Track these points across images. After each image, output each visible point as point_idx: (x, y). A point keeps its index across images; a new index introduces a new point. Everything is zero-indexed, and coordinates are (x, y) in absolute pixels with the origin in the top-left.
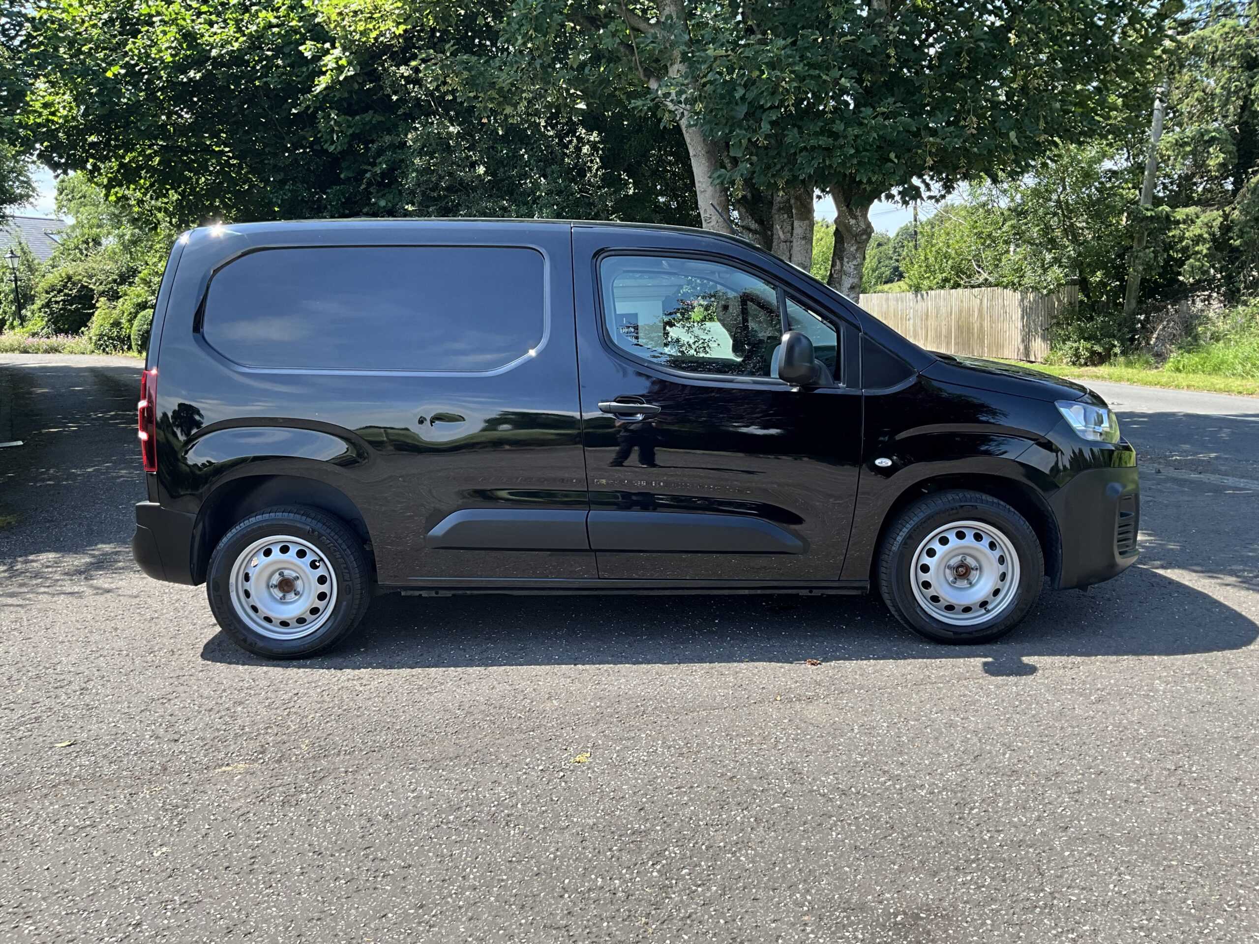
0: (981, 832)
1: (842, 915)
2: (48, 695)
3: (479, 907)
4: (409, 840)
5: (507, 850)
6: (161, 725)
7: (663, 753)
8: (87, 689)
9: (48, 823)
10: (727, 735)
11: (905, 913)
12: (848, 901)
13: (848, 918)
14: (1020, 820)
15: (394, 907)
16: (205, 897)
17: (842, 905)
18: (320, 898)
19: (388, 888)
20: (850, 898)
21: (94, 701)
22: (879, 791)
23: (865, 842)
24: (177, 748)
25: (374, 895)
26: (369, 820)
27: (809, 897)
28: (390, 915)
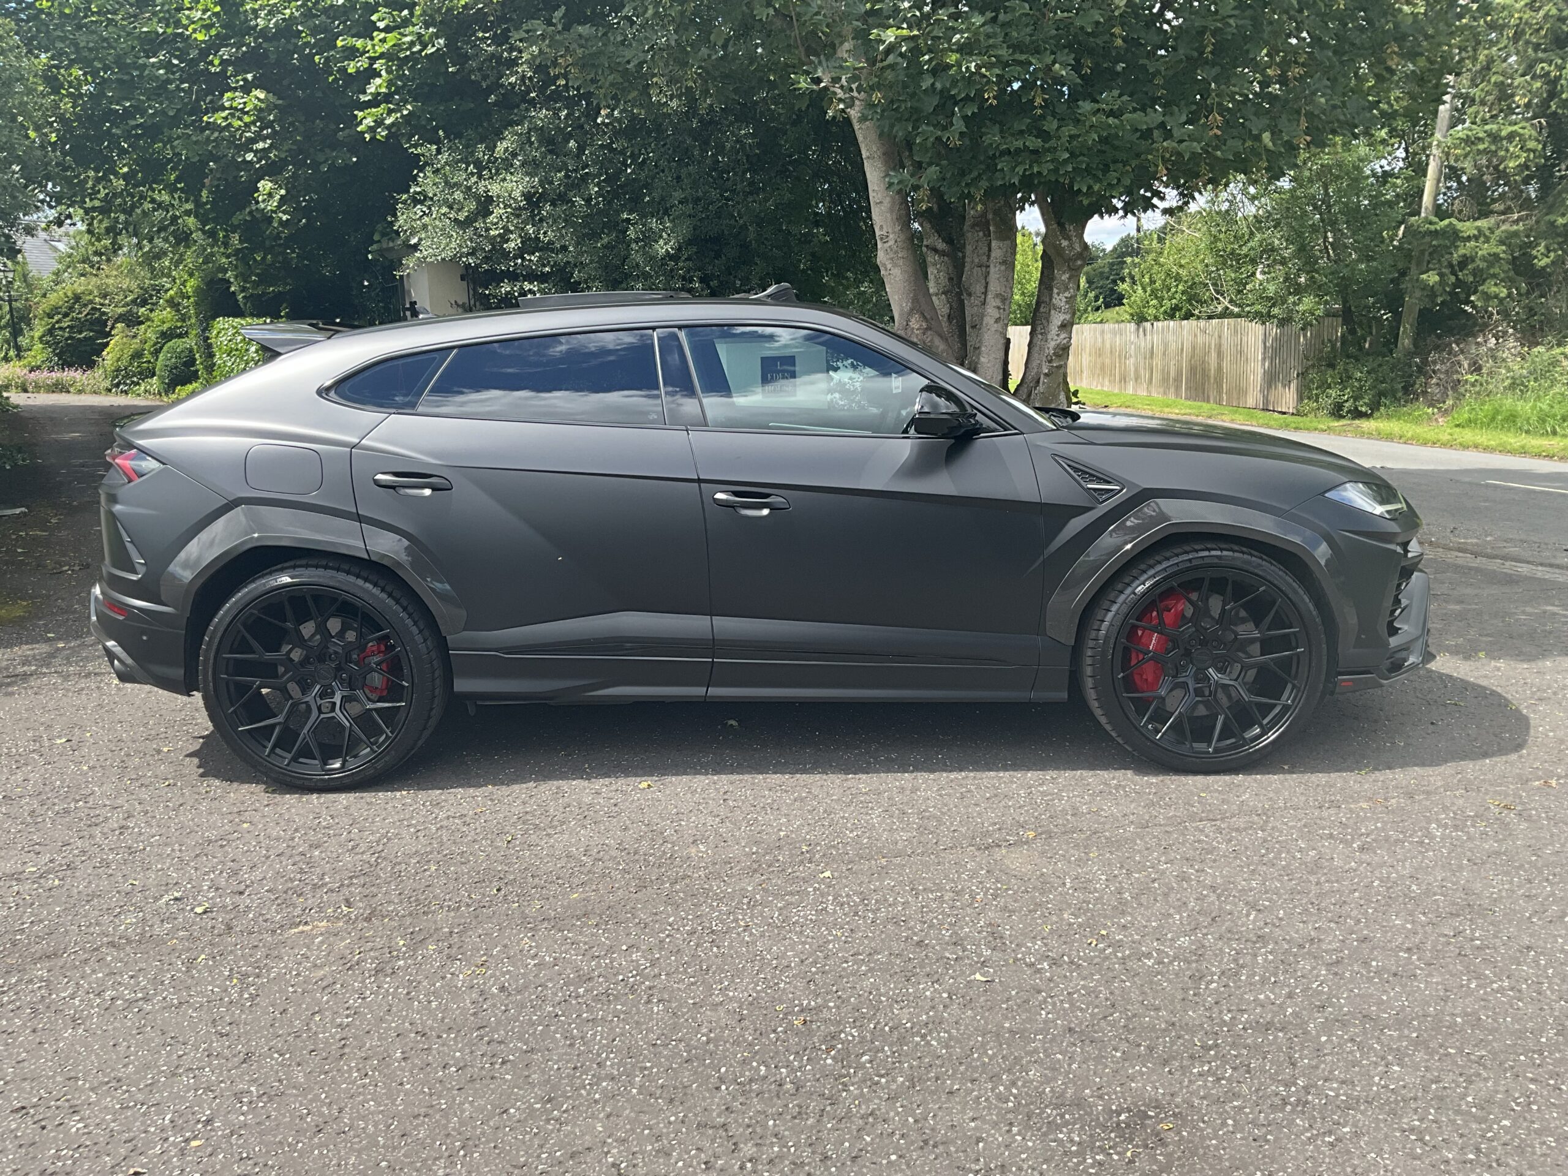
0: (1221, 1012)
1: (1055, 1112)
2: (81, 834)
3: (619, 1101)
4: (531, 1019)
5: (650, 1030)
6: (221, 872)
7: (835, 911)
8: (128, 827)
9: (91, 996)
10: (912, 890)
11: (1129, 1110)
12: (1062, 1095)
13: (1062, 1116)
14: (1268, 997)
15: (517, 1100)
16: (287, 1087)
17: (1054, 1101)
18: (426, 1090)
19: (508, 1077)
20: (1064, 1092)
21: (137, 842)
22: (1097, 960)
23: (1081, 1023)
24: (244, 901)
25: (492, 1086)
26: (482, 992)
27: (1015, 1091)
28: (512, 1111)
